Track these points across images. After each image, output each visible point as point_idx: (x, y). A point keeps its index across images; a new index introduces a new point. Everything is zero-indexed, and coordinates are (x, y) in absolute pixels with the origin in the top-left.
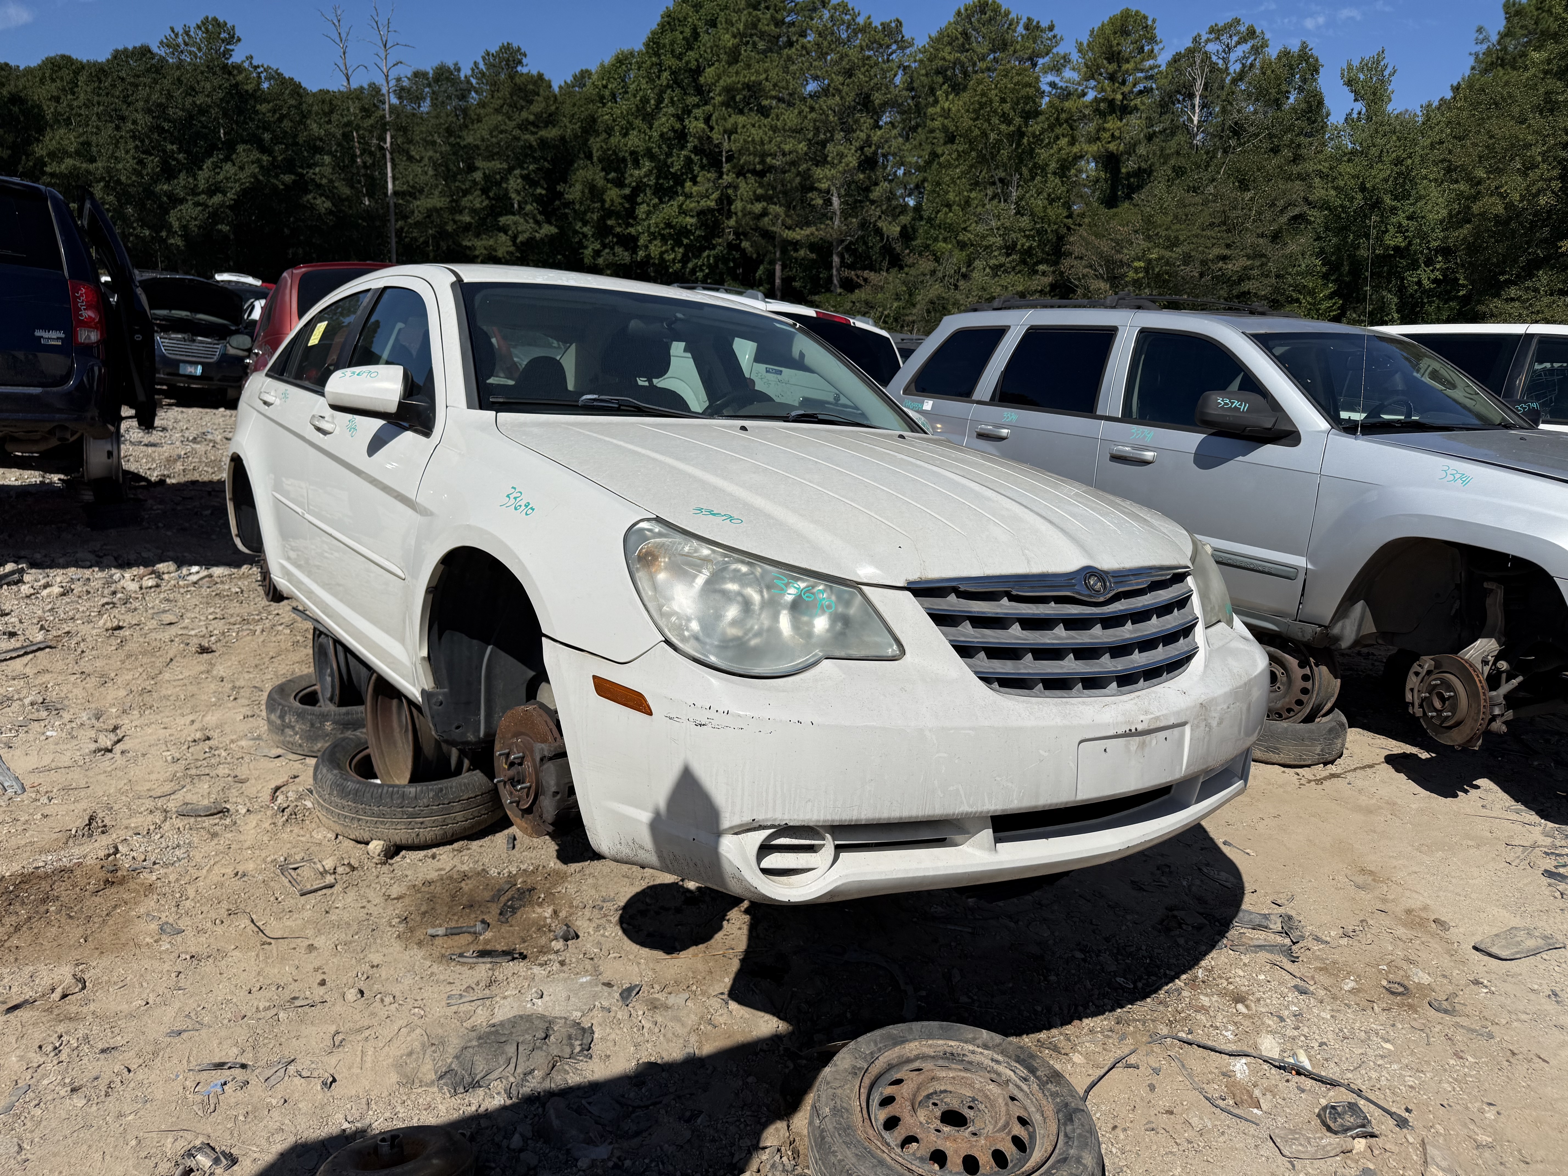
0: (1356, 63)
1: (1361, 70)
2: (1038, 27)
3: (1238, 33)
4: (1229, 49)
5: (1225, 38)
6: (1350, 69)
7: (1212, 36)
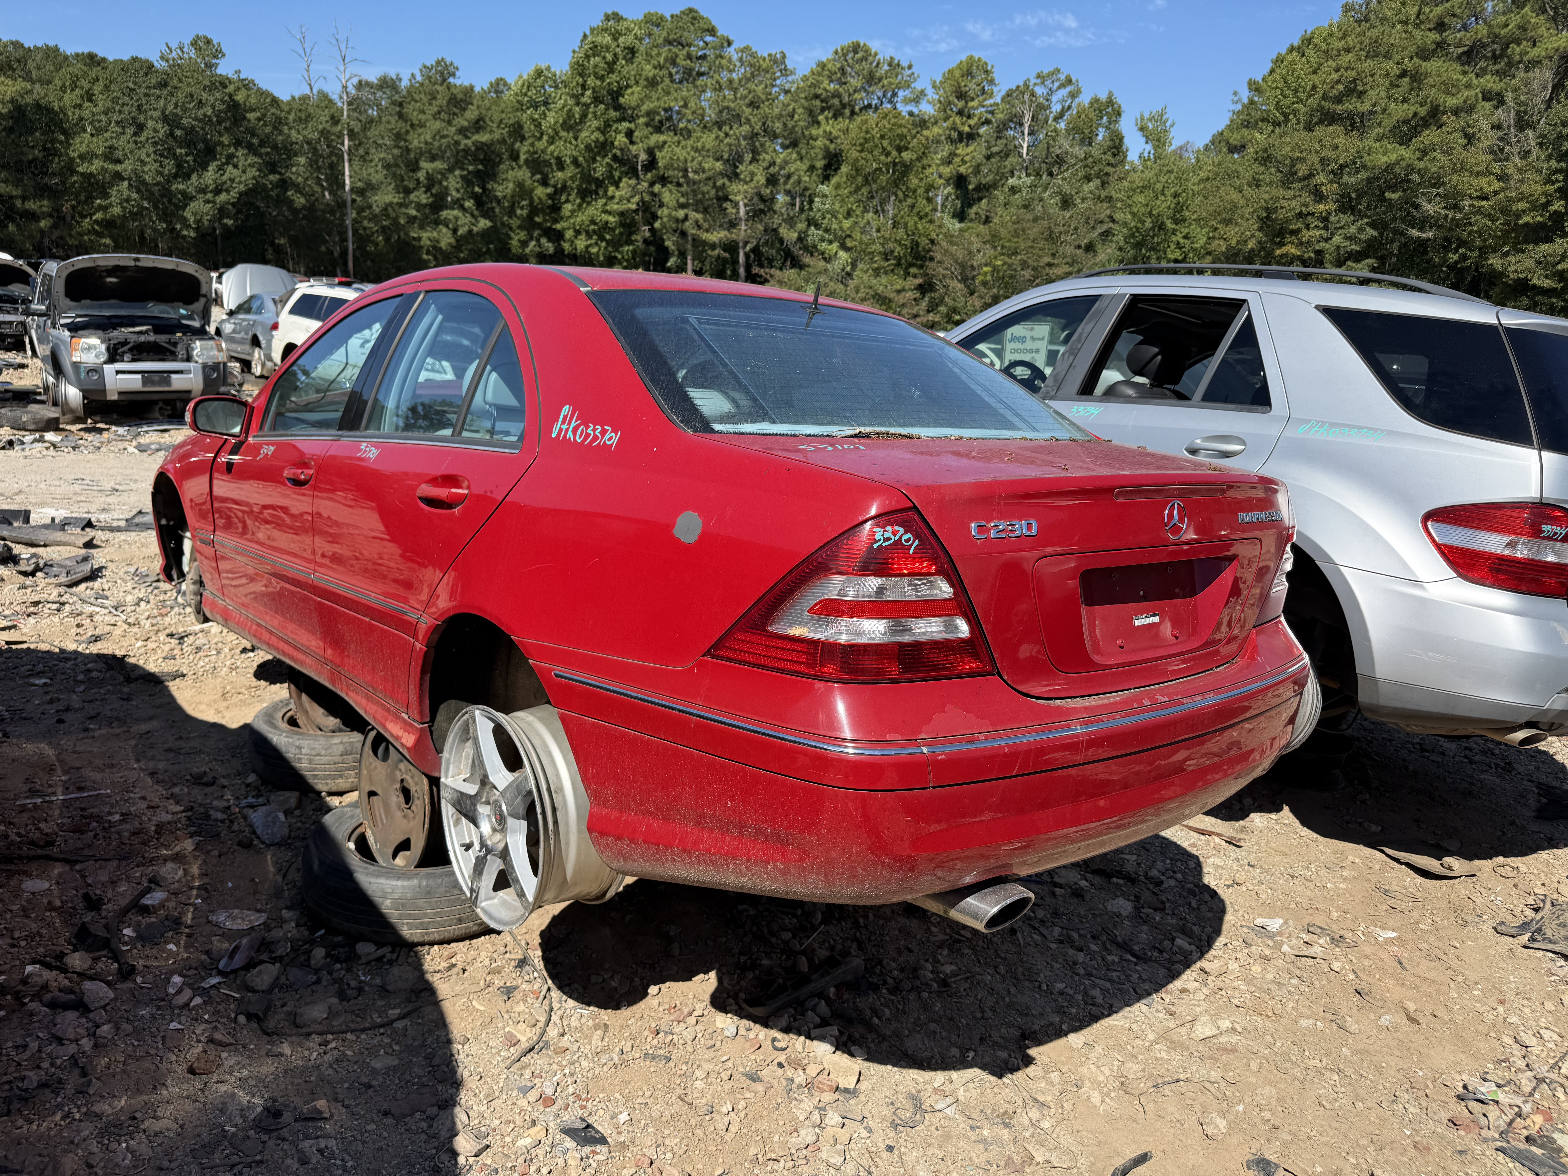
0: (1146, 115)
1: (1150, 120)
2: (898, 65)
3: (1058, 80)
4: (1051, 92)
5: (1048, 83)
6: (1142, 119)
7: (1038, 81)
